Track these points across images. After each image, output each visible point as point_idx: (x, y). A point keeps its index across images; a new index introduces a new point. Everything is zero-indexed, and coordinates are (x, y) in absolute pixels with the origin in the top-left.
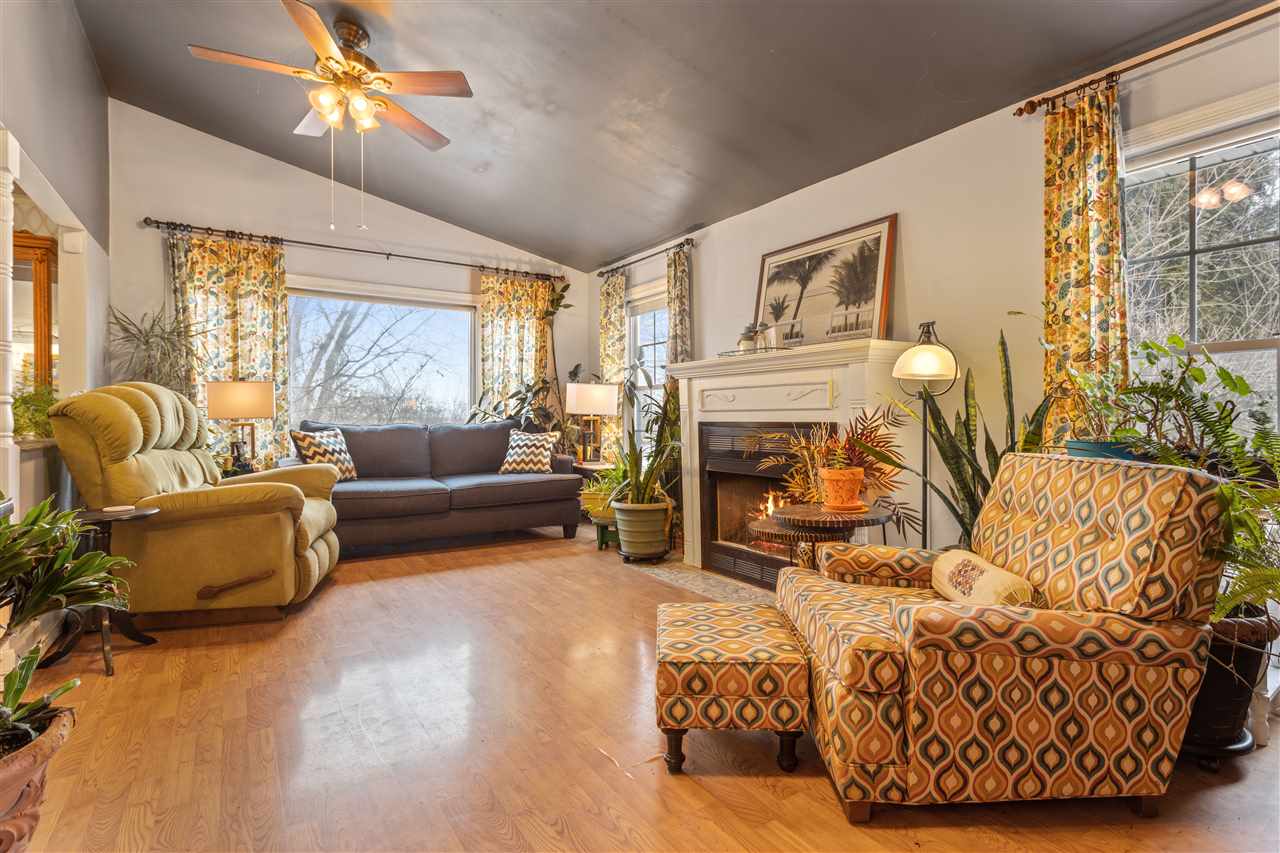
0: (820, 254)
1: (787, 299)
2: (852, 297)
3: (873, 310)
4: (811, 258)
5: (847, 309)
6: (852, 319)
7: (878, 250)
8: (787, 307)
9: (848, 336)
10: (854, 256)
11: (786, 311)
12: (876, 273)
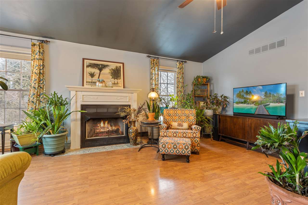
0: (105, 65)
1: (95, 73)
2: (115, 78)
3: (121, 81)
4: (102, 65)
5: (114, 80)
6: (116, 82)
7: (121, 69)
8: (95, 75)
9: (115, 86)
10: (114, 68)
11: (95, 76)
12: (121, 74)
